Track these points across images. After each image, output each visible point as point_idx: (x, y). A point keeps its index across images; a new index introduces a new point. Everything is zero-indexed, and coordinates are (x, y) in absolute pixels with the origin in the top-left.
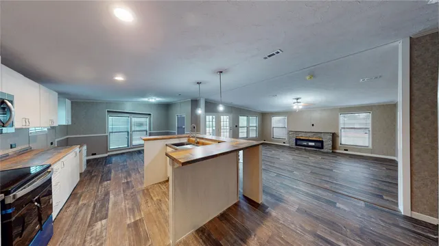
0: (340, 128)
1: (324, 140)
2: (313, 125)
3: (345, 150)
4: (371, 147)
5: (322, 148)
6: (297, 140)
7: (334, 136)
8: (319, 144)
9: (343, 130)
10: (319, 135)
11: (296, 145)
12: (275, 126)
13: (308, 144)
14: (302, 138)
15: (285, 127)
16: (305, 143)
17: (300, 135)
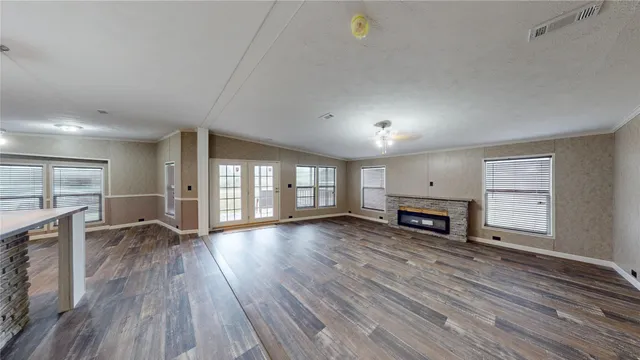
0: (484, 191)
1: (451, 216)
2: (431, 184)
3: (495, 238)
4: (552, 234)
5: (447, 231)
6: (401, 213)
7: (473, 208)
8: (441, 225)
9: (490, 195)
10: (442, 204)
11: (400, 223)
12: (366, 186)
13: (420, 222)
14: (409, 210)
15: (382, 188)
16: (415, 221)
17: (407, 204)
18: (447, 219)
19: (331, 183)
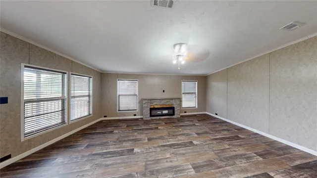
1: (175, 106)
2: (164, 91)
3: (185, 112)
4: (197, 107)
5: (173, 114)
6: (151, 110)
8: (171, 111)
9: (183, 95)
10: (171, 101)
11: (151, 116)
12: (120, 94)
13: (162, 112)
14: (156, 107)
15: (135, 95)
16: (159, 112)
17: (155, 103)
18: (173, 109)
19: (86, 92)
